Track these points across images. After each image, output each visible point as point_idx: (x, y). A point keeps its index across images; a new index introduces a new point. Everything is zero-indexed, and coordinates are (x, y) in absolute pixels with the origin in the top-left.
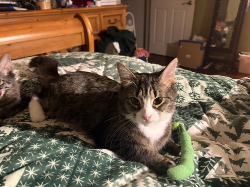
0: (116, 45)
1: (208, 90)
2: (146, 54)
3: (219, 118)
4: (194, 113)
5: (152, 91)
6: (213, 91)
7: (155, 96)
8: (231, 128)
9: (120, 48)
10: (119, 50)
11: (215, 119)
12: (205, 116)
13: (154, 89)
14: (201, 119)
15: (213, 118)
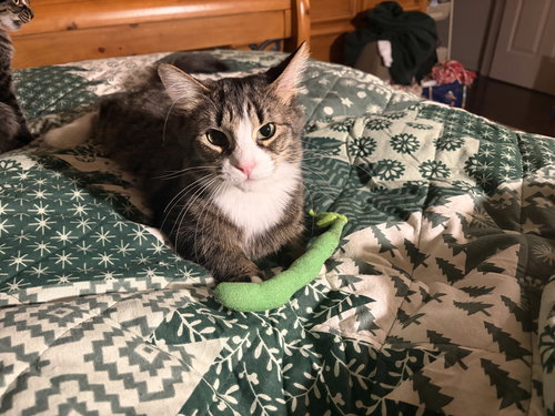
0: (385, 48)
1: (475, 162)
2: (463, 78)
3: (446, 228)
4: (400, 205)
5: (253, 109)
6: (486, 167)
7: (261, 122)
8: (456, 252)
9: (393, 55)
10: (388, 60)
11: (434, 225)
12: (418, 215)
13: (257, 106)
14: (406, 220)
15: (431, 223)
